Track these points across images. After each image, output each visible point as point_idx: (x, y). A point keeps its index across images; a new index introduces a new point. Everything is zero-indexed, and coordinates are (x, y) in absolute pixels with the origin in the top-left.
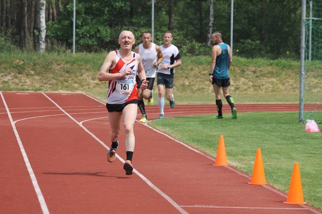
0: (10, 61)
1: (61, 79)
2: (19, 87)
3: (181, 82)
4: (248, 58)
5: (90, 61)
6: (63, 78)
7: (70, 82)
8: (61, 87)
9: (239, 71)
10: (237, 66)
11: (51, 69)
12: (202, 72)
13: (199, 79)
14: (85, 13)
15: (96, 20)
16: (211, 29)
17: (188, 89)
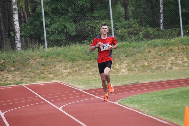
1: (38, 71)
2: (2, 82)
3: (141, 64)
5: (60, 53)
6: (40, 71)
7: (46, 73)
8: (38, 79)
11: (28, 64)
12: (158, 53)
13: (157, 59)
14: (52, 13)
15: (62, 18)
16: (162, 15)
17: (148, 70)
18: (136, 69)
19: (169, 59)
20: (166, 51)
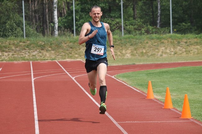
0: (36, 43)
1: (67, 52)
2: (42, 58)
3: (141, 51)
4: (182, 34)
6: (69, 52)
7: (73, 54)
8: (67, 57)
9: (176, 43)
10: (175, 39)
11: (61, 46)
12: (153, 44)
13: (152, 48)
14: (82, 11)
15: (88, 16)
16: (159, 18)
17: (145, 55)
18: (137, 54)
19: (161, 49)
20: (159, 43)
